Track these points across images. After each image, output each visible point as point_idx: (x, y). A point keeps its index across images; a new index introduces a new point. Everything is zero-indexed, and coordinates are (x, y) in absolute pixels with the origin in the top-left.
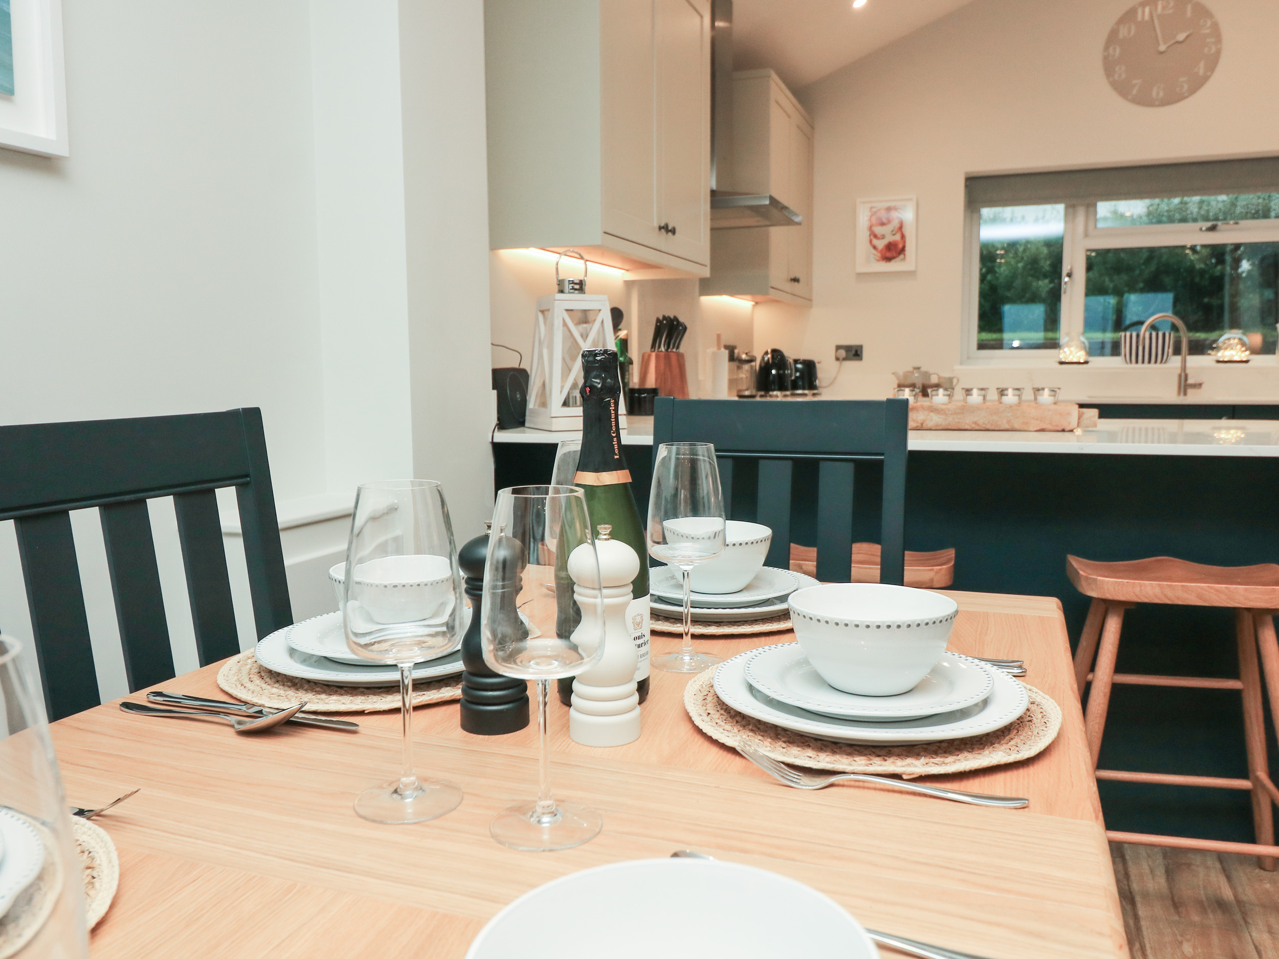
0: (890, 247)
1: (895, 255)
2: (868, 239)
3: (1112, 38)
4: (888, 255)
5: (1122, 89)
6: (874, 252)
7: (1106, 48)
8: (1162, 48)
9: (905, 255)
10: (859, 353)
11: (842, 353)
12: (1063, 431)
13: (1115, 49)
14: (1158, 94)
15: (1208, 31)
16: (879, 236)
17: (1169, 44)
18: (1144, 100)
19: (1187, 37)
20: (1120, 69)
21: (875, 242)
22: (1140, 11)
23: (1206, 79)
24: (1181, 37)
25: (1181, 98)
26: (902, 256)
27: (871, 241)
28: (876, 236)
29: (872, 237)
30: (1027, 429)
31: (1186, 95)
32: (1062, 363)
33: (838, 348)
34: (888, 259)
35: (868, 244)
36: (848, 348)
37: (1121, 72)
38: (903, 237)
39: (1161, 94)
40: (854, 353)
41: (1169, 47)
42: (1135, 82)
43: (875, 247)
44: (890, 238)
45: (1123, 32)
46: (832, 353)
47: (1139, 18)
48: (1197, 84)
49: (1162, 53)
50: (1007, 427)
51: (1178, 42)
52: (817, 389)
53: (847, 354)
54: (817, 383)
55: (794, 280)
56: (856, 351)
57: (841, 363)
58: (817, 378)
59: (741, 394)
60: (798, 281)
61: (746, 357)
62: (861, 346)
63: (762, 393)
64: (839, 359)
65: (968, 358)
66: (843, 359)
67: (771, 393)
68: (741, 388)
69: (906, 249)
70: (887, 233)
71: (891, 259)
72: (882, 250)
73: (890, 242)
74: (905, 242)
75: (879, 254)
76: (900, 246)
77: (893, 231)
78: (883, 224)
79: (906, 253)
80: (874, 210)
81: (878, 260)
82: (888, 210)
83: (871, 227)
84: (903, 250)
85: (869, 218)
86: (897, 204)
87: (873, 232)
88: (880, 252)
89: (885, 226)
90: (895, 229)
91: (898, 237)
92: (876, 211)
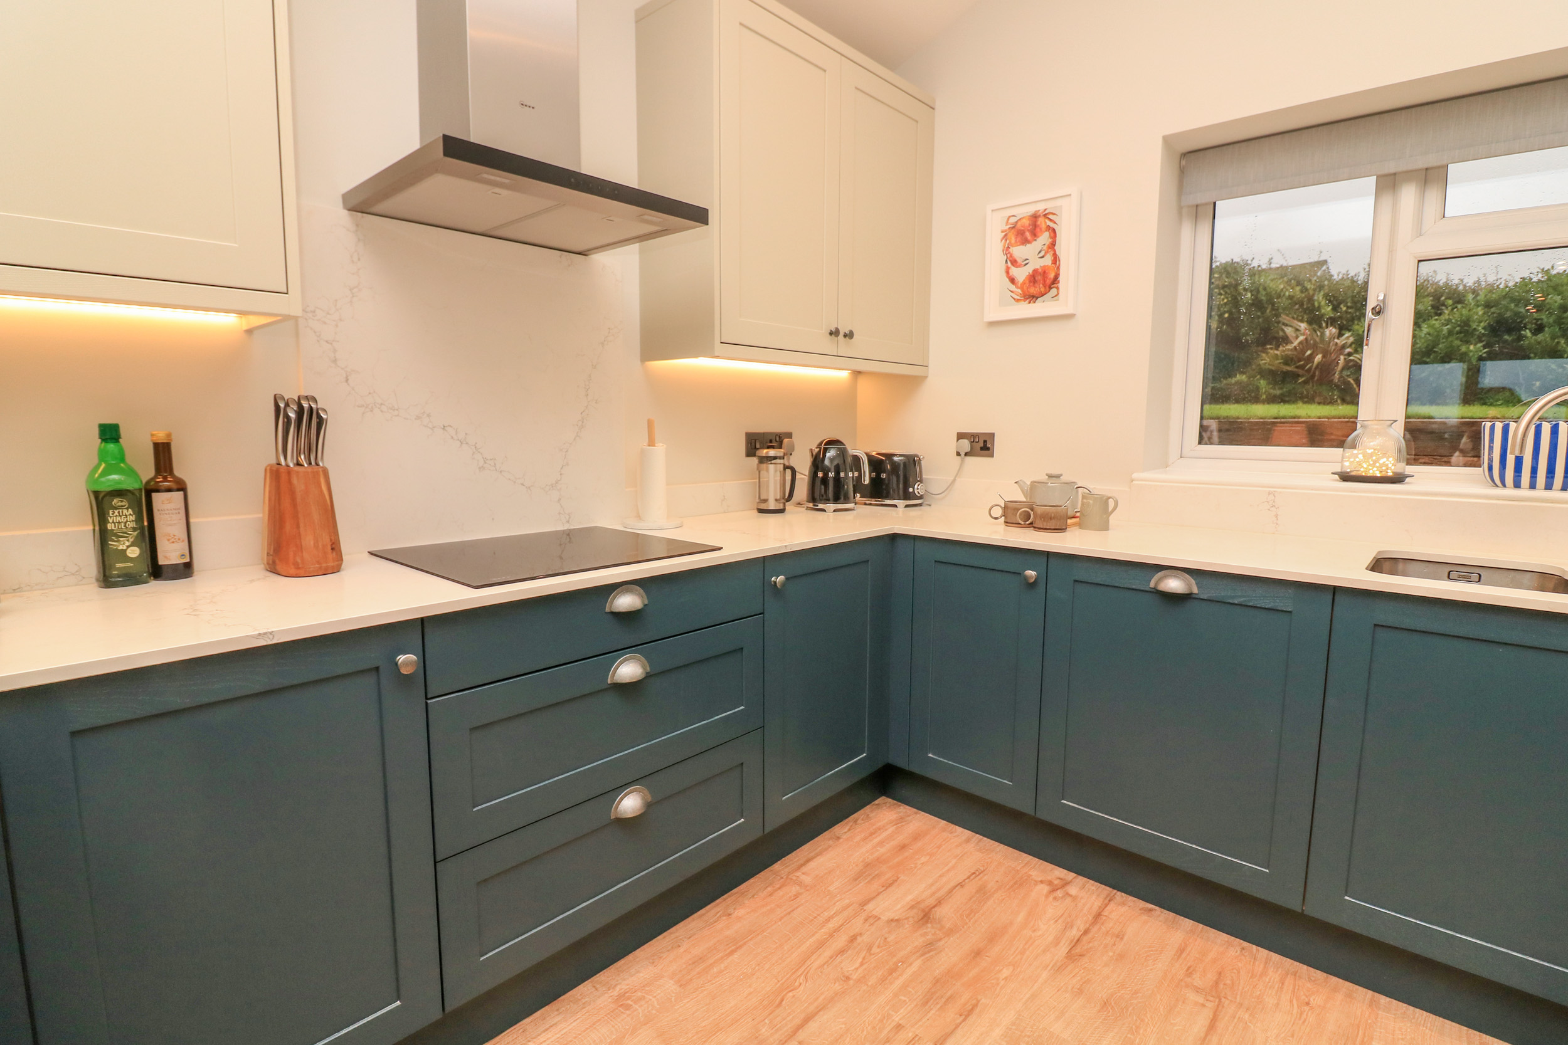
0: (1033, 278)
1: (1043, 290)
2: (1004, 267)
4: (1033, 290)
6: (1013, 288)
9: (1058, 288)
10: (989, 445)
11: (966, 445)
16: (1019, 261)
21: (1014, 271)
26: (1053, 291)
27: (1007, 272)
28: (1014, 262)
29: (1009, 264)
33: (961, 436)
34: (1032, 298)
35: (1005, 276)
36: (973, 437)
38: (1055, 259)
40: (982, 445)
43: (1012, 280)
44: (1036, 264)
46: (952, 444)
52: (921, 497)
53: (972, 448)
54: (918, 489)
55: (834, 333)
56: (985, 442)
57: (963, 461)
58: (921, 481)
59: (763, 506)
60: (849, 335)
61: (767, 453)
62: (993, 434)
63: (811, 505)
64: (958, 454)
65: (1181, 457)
66: (966, 454)
67: (821, 506)
68: (762, 498)
69: (1061, 278)
70: (1032, 255)
71: (1037, 298)
72: (1024, 283)
73: (1035, 271)
74: (1058, 268)
75: (1019, 291)
76: (1052, 275)
77: (1040, 252)
78: (1025, 242)
79: (1061, 285)
80: (1013, 220)
81: (1018, 300)
82: (1035, 217)
83: (1009, 247)
84: (1056, 280)
85: (1006, 235)
86: (1049, 206)
87: (1011, 256)
88: (1022, 288)
89: (1028, 245)
90: (1045, 247)
91: (1048, 261)
92: (1017, 222)
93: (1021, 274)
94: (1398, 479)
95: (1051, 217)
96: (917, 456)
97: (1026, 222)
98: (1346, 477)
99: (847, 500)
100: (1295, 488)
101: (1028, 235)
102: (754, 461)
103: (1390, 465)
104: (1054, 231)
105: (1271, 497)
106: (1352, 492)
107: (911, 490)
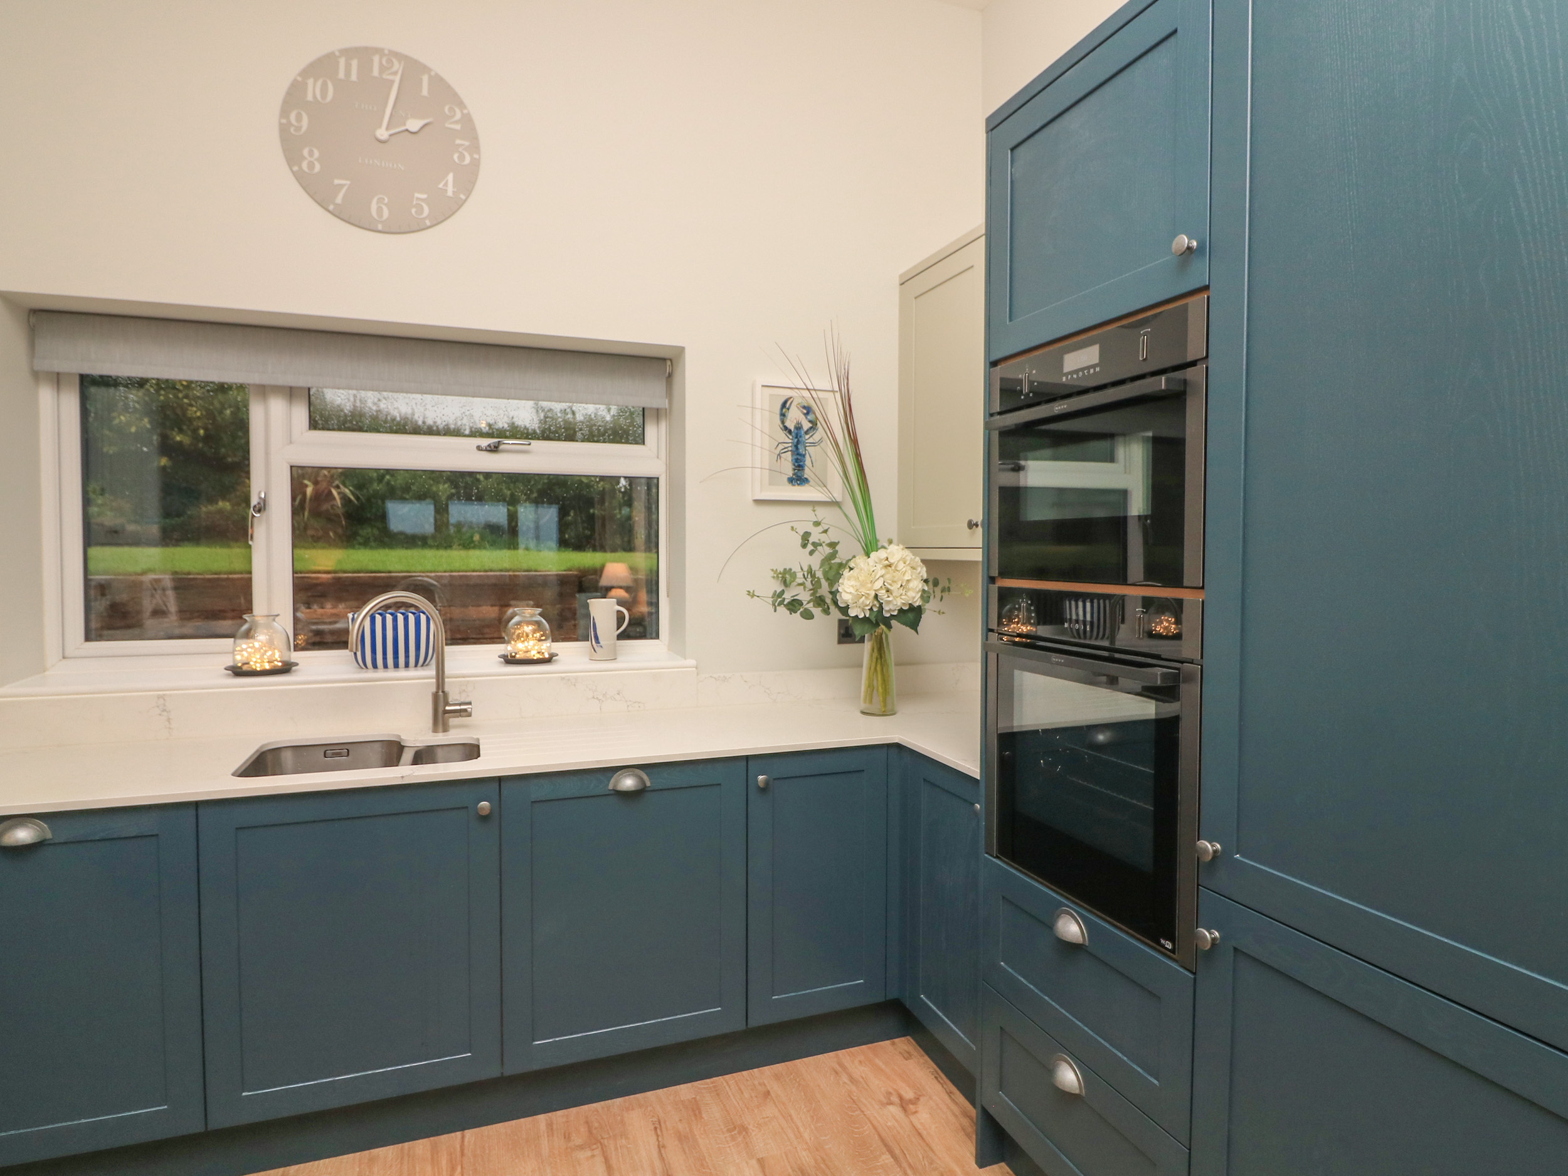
3: (294, 97)
5: (315, 190)
7: (284, 112)
8: (382, 133)
13: (299, 118)
14: (380, 212)
15: (456, 127)
17: (392, 131)
18: (357, 218)
19: (424, 127)
20: (311, 153)
22: (342, 63)
23: (460, 204)
24: (414, 125)
25: (417, 227)
31: (428, 223)
37: (312, 158)
39: (386, 213)
41: (391, 135)
42: (336, 182)
45: (313, 89)
47: (341, 75)
48: (445, 209)
49: (382, 143)
51: (407, 130)
65: (64, 658)
94: (286, 669)
98: (238, 672)
100: (186, 689)
103: (277, 657)
105: (161, 701)
106: (241, 687)
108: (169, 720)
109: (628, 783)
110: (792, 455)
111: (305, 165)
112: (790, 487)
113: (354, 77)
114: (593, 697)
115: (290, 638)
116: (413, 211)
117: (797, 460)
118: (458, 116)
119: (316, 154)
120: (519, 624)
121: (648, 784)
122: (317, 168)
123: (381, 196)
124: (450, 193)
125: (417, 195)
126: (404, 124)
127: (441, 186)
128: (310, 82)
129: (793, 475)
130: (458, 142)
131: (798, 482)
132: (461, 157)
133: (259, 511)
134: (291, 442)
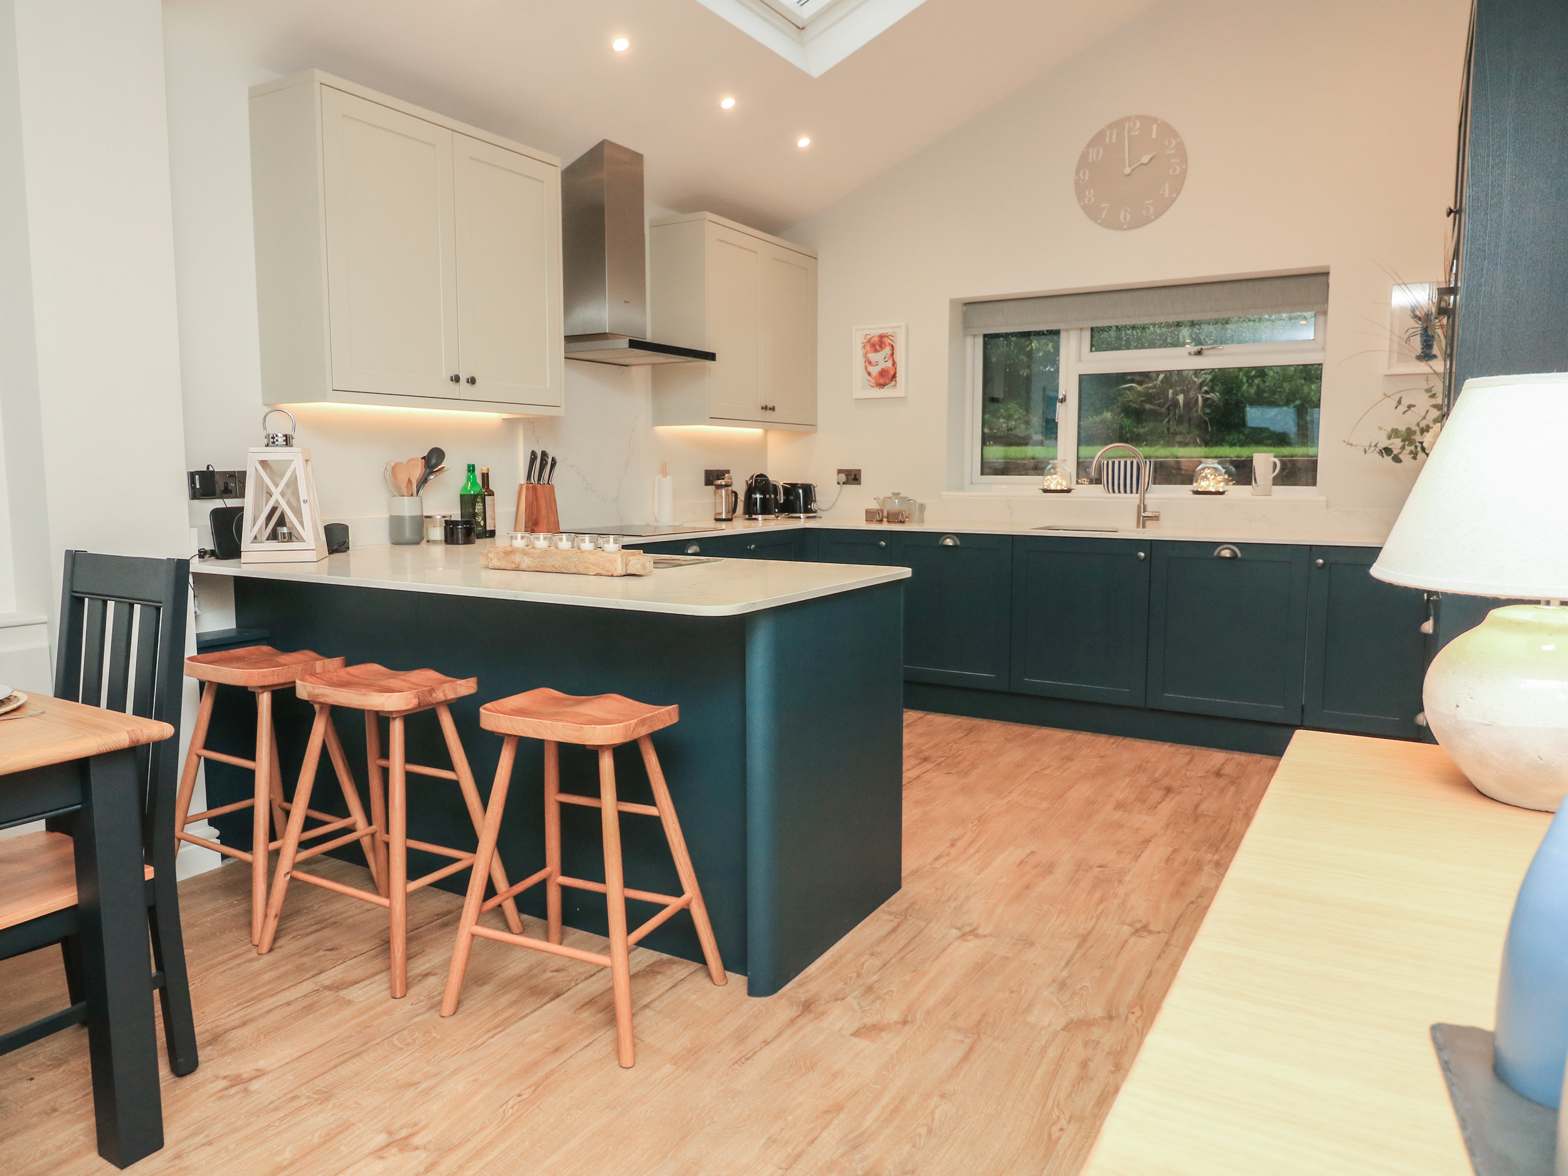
0: (883, 373)
1: (887, 381)
2: (863, 365)
3: (1082, 162)
4: (882, 381)
5: (1092, 213)
6: (869, 378)
7: (1077, 172)
8: (1128, 170)
9: (896, 381)
10: (857, 477)
11: (843, 477)
12: (612, 576)
13: (1084, 174)
14: (1125, 216)
15: (1173, 152)
16: (873, 362)
17: (1132, 168)
18: (1113, 224)
19: (1151, 159)
20: (1089, 193)
21: (870, 368)
22: (1108, 133)
23: (1172, 201)
24: (1145, 159)
25: (1146, 221)
26: (893, 382)
27: (866, 369)
28: (870, 363)
29: (867, 363)
30: (588, 573)
31: (1152, 218)
32: (1046, 491)
33: (840, 472)
34: (882, 386)
35: (864, 371)
36: (847, 472)
37: (1090, 196)
38: (894, 363)
39: (1129, 218)
40: (853, 477)
41: (1132, 170)
42: (1103, 206)
43: (869, 374)
44: (882, 365)
45: (1092, 154)
46: (834, 477)
47: (1107, 141)
48: (1163, 206)
49: (1127, 175)
50: (574, 571)
51: (1142, 164)
52: (815, 512)
53: (847, 479)
54: (813, 506)
55: (765, 408)
56: (855, 475)
57: (841, 487)
58: (815, 501)
59: (718, 517)
60: (773, 409)
61: (721, 482)
62: (860, 470)
63: (747, 516)
64: (839, 483)
65: (972, 483)
66: (844, 483)
67: (754, 516)
68: (717, 512)
69: (897, 375)
70: (880, 359)
71: (884, 386)
72: (876, 376)
73: (883, 369)
74: (896, 369)
75: (873, 381)
76: (892, 373)
77: (885, 358)
78: (876, 351)
79: (897, 379)
80: (868, 337)
81: (873, 387)
82: (881, 337)
83: (866, 354)
84: (894, 376)
85: (864, 346)
86: (889, 331)
87: (868, 359)
88: (875, 379)
89: (878, 353)
90: (888, 356)
91: (889, 364)
92: (871, 339)
93: (875, 371)
94: (1070, 490)
95: (890, 337)
96: (812, 485)
97: (876, 339)
99: (770, 513)
100: (1021, 499)
101: (877, 347)
102: (712, 488)
103: (1064, 483)
104: (892, 346)
106: (1046, 498)
107: (809, 507)
108: (1011, 513)
109: (1226, 553)
110: (1421, 337)
111: (1086, 200)
112: (1418, 363)
113: (1114, 140)
114: (1245, 518)
115: (1072, 477)
116: (1144, 212)
117: (1425, 341)
118: (1174, 143)
119: (1092, 192)
120: (1203, 469)
121: (1239, 555)
122: (1093, 200)
123: (1126, 208)
124: (1166, 195)
125: (1147, 202)
126: (1140, 160)
127: (1161, 192)
128: (1091, 151)
129: (1422, 353)
130: (1172, 161)
131: (1426, 359)
132: (1175, 170)
133: (1062, 402)
134: (1080, 361)
